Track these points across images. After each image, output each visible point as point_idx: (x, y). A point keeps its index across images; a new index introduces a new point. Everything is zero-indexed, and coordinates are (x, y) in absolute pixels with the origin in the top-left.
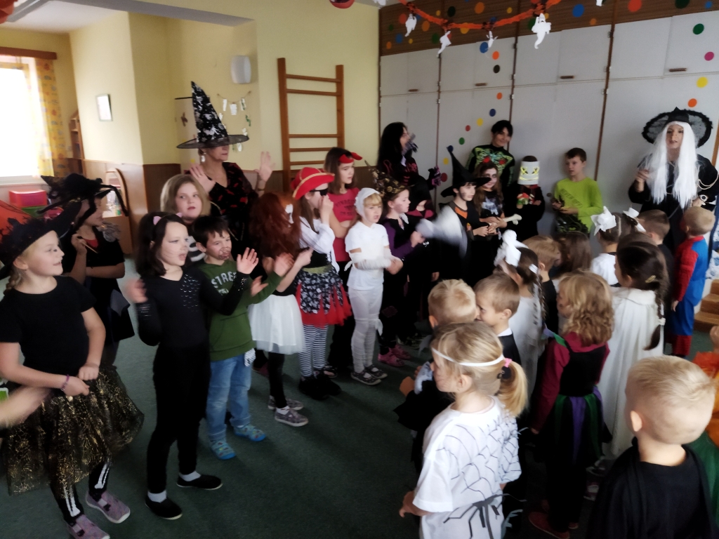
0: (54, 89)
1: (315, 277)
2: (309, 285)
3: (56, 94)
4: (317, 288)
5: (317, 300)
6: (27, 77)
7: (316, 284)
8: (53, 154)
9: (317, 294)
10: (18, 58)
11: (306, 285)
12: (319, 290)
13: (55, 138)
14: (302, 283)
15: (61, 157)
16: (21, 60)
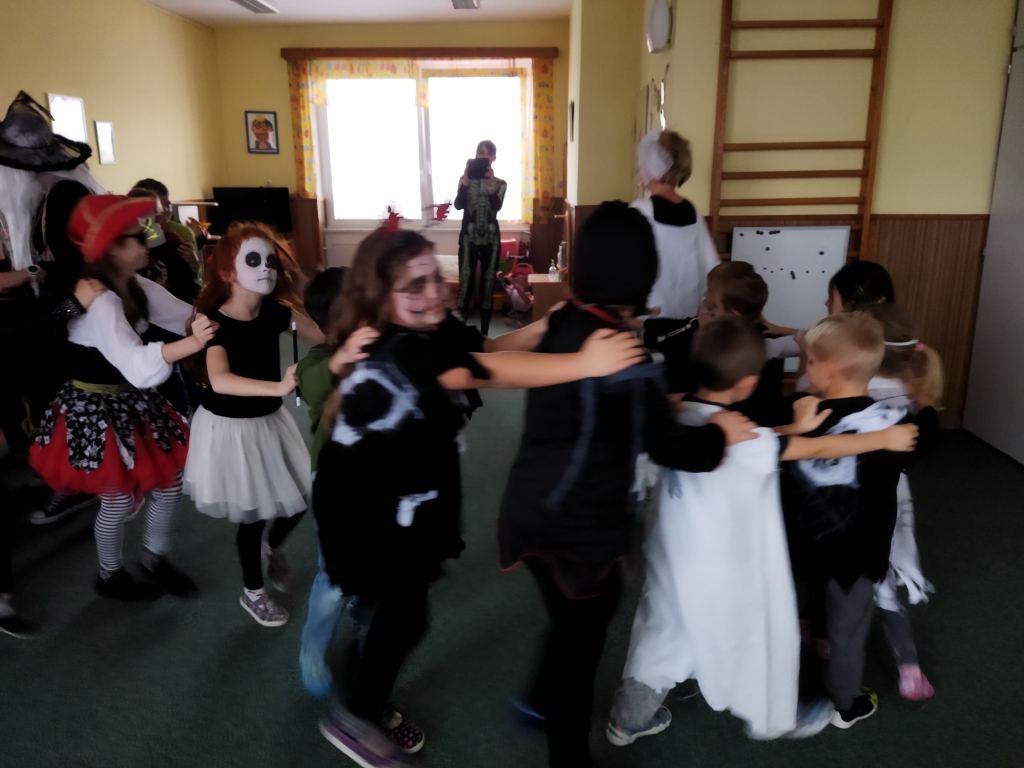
0: (550, 100)
1: (95, 399)
2: (82, 414)
3: (552, 108)
4: (98, 420)
5: (98, 442)
6: (523, 84)
7: (96, 412)
8: (537, 192)
9: (99, 431)
10: (512, 61)
11: (78, 415)
12: (103, 425)
13: (541, 170)
14: (68, 411)
15: (545, 196)
16: (514, 64)
